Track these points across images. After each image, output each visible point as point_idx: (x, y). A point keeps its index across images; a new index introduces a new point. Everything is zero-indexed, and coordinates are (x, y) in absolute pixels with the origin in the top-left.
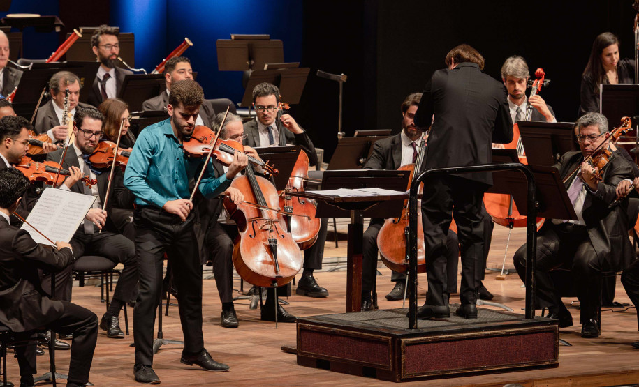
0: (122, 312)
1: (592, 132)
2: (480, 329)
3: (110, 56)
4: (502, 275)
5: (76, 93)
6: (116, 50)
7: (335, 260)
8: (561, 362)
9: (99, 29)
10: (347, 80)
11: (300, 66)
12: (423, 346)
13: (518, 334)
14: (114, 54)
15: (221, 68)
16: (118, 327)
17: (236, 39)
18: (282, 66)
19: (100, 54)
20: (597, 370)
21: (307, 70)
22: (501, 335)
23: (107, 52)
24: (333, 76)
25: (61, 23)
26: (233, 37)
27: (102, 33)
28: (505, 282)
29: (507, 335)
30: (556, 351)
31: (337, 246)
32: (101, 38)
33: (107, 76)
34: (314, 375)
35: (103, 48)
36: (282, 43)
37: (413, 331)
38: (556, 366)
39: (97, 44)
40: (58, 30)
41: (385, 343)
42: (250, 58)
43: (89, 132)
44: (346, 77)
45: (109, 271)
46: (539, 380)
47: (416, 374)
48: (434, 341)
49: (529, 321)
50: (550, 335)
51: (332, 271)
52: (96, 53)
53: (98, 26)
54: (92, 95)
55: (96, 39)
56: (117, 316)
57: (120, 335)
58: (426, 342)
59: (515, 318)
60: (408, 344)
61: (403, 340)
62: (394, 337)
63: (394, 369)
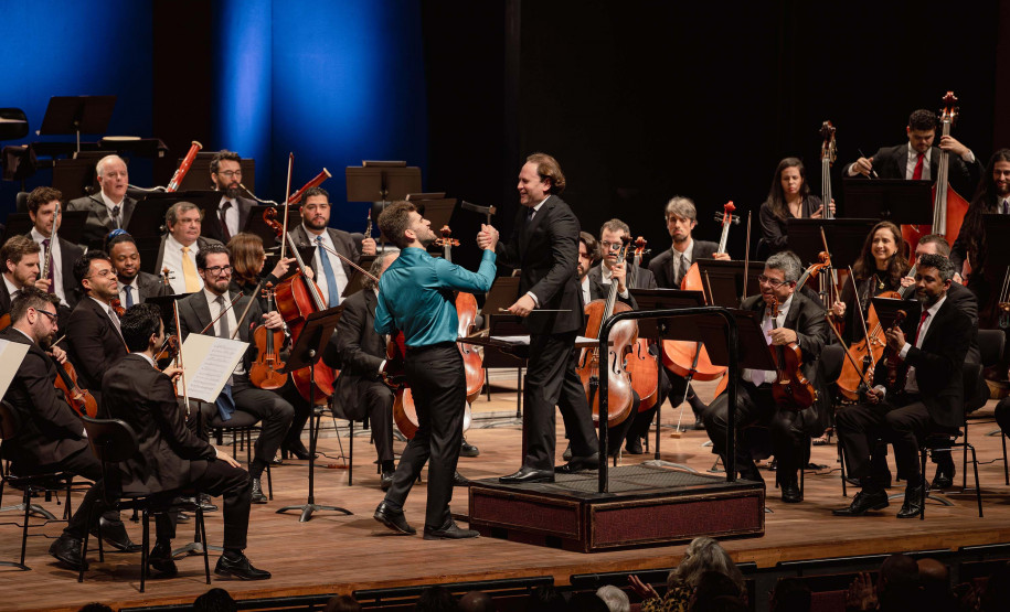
0: (264, 474)
1: (776, 277)
2: (677, 494)
3: (231, 185)
4: (678, 432)
5: (196, 220)
6: (238, 178)
7: (489, 416)
8: (767, 530)
9: (218, 154)
10: (497, 212)
11: (446, 197)
12: (616, 512)
13: (719, 499)
14: (235, 182)
15: (350, 199)
16: (260, 491)
17: (368, 166)
18: (425, 197)
19: (219, 181)
20: (807, 540)
21: (453, 201)
22: (701, 500)
23: (227, 180)
24: (481, 209)
25: (165, 147)
26: (364, 163)
27: (222, 159)
28: (682, 440)
29: (706, 500)
30: (761, 518)
31: (489, 400)
32: (220, 163)
33: (228, 205)
34: (490, 545)
35: (222, 175)
36: (419, 171)
37: (603, 495)
38: (762, 535)
39: (216, 170)
40: (161, 154)
41: (573, 508)
42: (384, 187)
43: (217, 267)
44: (495, 209)
45: (250, 428)
46: (745, 551)
47: (606, 544)
48: (628, 507)
49: (731, 484)
50: (755, 500)
51: (486, 428)
52: (215, 181)
53: (218, 150)
54: (212, 228)
55: (216, 165)
56: (259, 478)
57: (262, 500)
58: (618, 508)
59: (715, 480)
60: (598, 510)
61: (593, 505)
62: (583, 502)
63: (582, 538)
